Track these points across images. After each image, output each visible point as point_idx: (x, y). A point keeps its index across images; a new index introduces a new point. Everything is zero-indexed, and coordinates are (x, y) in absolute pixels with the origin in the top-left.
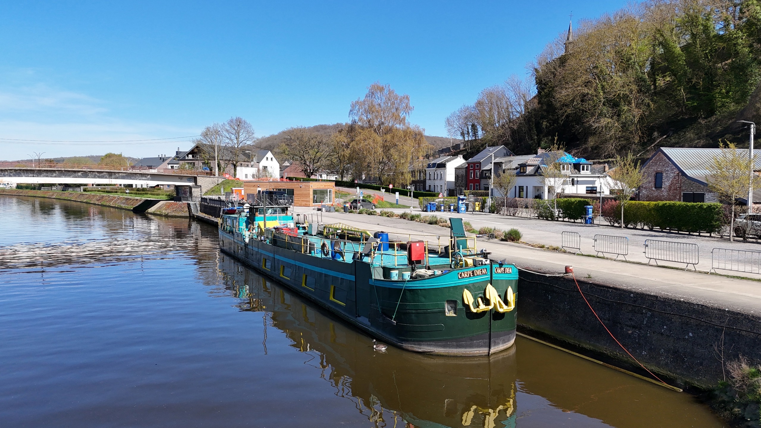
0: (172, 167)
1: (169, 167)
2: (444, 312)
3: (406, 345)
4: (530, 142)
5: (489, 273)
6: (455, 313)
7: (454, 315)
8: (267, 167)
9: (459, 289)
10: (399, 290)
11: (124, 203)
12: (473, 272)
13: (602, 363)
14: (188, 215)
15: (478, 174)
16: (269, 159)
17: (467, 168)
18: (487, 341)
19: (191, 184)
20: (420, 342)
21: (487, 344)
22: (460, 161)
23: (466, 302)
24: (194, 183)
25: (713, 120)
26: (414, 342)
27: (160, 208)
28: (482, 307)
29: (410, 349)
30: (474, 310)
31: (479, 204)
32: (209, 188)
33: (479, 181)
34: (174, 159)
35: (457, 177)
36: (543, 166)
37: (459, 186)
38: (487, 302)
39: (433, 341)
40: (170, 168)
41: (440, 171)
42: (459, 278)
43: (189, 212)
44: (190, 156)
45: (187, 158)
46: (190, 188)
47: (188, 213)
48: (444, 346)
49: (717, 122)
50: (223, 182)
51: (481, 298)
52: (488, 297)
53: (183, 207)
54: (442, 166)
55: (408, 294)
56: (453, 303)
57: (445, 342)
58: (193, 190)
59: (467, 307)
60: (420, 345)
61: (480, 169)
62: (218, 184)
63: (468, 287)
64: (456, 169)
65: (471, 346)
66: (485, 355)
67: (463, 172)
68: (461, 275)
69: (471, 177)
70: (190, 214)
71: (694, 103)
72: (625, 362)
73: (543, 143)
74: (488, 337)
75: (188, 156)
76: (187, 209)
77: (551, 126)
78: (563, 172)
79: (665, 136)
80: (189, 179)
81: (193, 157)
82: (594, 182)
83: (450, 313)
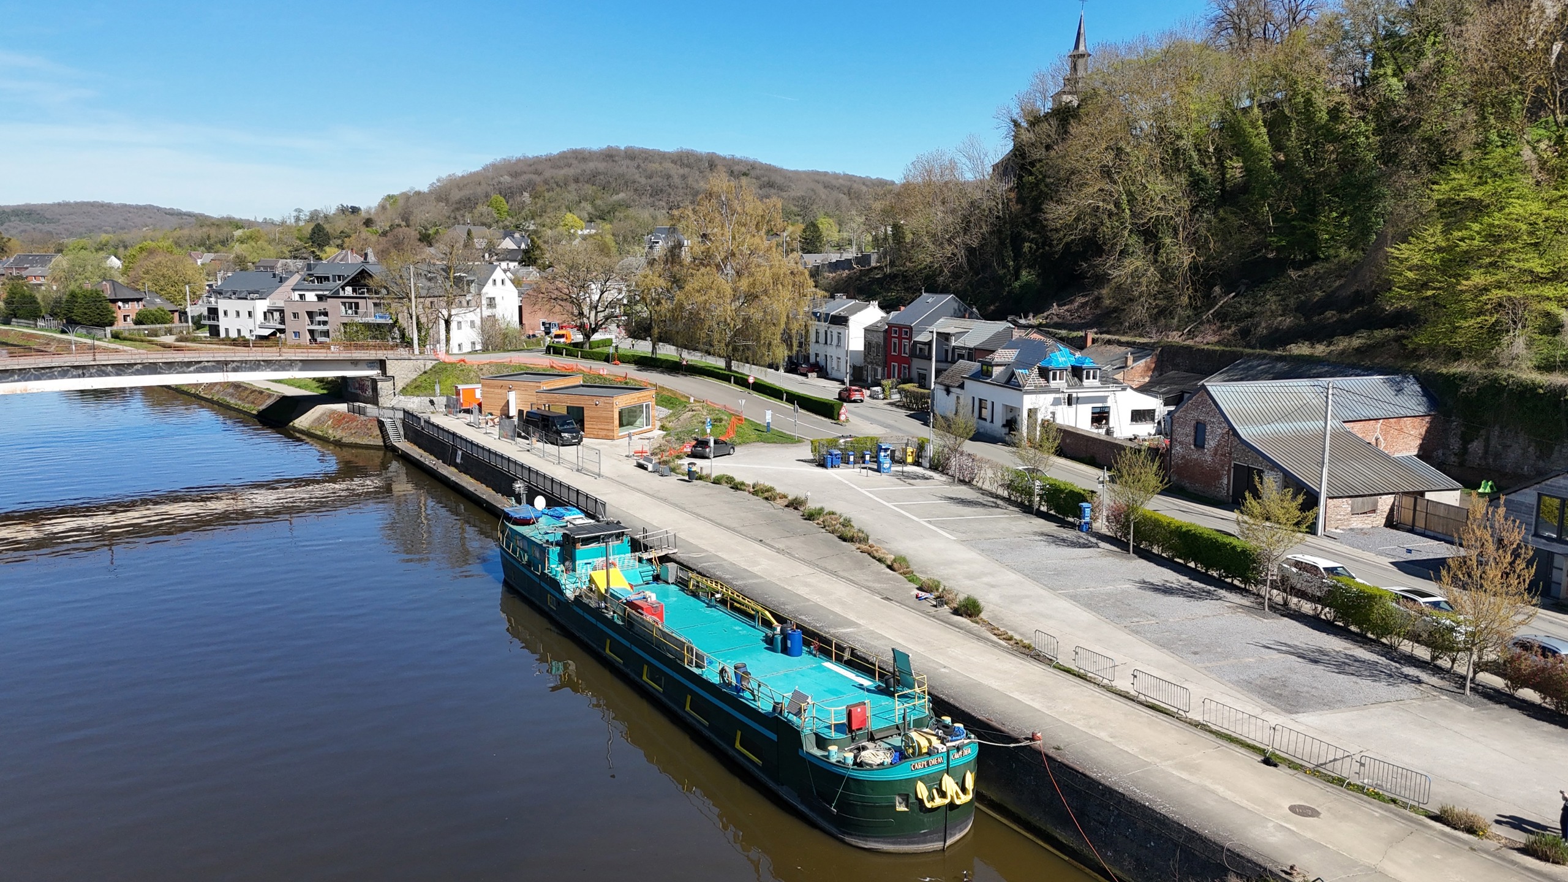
0: (301, 296)
1: (296, 296)
2: (895, 806)
3: (847, 839)
5: (945, 762)
6: (907, 806)
7: (906, 809)
8: (494, 298)
9: (912, 782)
10: (841, 777)
12: (927, 762)
14: (382, 444)
15: (907, 348)
16: (499, 282)
17: (886, 331)
18: (942, 834)
19: (373, 373)
20: (865, 837)
21: (943, 838)
22: (871, 314)
23: (920, 796)
24: (379, 372)
25: (1312, 273)
26: (858, 836)
27: (319, 420)
28: (939, 802)
29: (854, 843)
30: (929, 805)
31: (912, 453)
32: (408, 381)
33: (908, 361)
34: (304, 280)
35: (868, 345)
36: (1020, 371)
37: (872, 363)
38: (943, 795)
39: (881, 837)
40: (297, 298)
41: (835, 329)
42: (912, 770)
43: (383, 437)
44: (349, 290)
45: (342, 294)
46: (374, 382)
47: (382, 440)
48: (894, 843)
50: (434, 367)
51: (937, 789)
52: (944, 789)
53: (369, 426)
54: (841, 321)
55: (852, 783)
56: (905, 796)
57: (895, 839)
58: (380, 384)
59: (921, 801)
60: (866, 841)
61: (910, 339)
62: (425, 372)
63: (921, 779)
64: (867, 330)
65: (923, 842)
66: (940, 850)
67: (879, 339)
68: (914, 767)
69: (895, 351)
70: (384, 442)
71: (1281, 240)
73: (1024, 273)
74: (943, 831)
75: (343, 289)
76: (378, 432)
77: (1038, 249)
78: (1053, 384)
79: (1233, 294)
80: (371, 364)
82: (1104, 399)
83: (901, 808)
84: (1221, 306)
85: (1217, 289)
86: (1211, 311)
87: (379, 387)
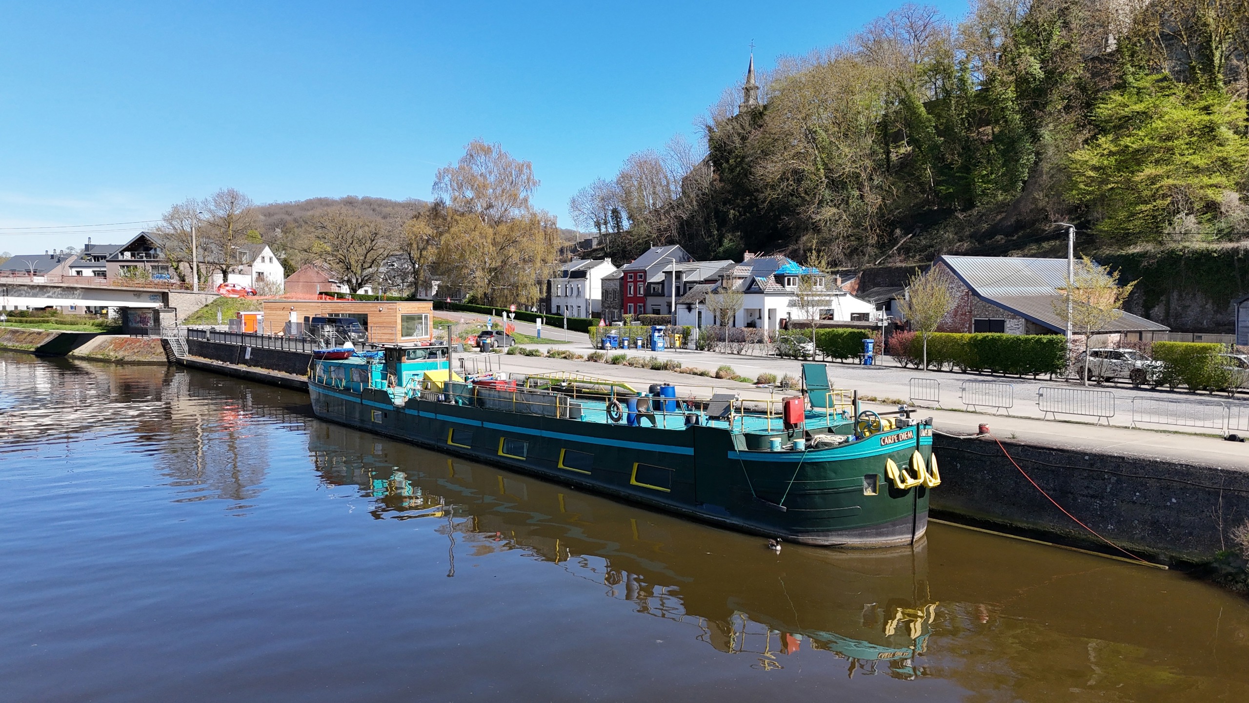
0: (78, 273)
1: (73, 272)
2: (862, 490)
3: (802, 538)
4: (708, 240)
5: (915, 437)
6: (874, 491)
7: (874, 494)
8: (263, 273)
9: (881, 459)
10: (794, 464)
11: (10, 340)
12: (898, 436)
13: (1051, 544)
14: (166, 360)
15: (642, 289)
16: (267, 260)
17: (622, 278)
18: (911, 525)
19: (157, 305)
20: (826, 532)
21: (911, 529)
22: (606, 268)
23: (891, 476)
24: (162, 304)
25: (975, 214)
26: (818, 533)
27: (100, 347)
28: (911, 482)
29: (811, 542)
30: (902, 486)
31: (679, 337)
32: (190, 313)
33: (643, 300)
34: (82, 259)
35: (605, 293)
36: (759, 278)
37: (609, 307)
38: (914, 475)
39: (846, 529)
40: (75, 274)
41: (575, 283)
42: (882, 445)
43: (167, 354)
44: (128, 255)
45: (120, 258)
46: (156, 312)
47: (166, 357)
48: (861, 536)
49: (981, 217)
50: (215, 301)
51: (906, 469)
52: (916, 468)
53: (152, 345)
54: (581, 275)
55: (808, 469)
56: (872, 478)
57: (861, 530)
58: (162, 315)
59: (891, 482)
60: (827, 536)
61: (644, 281)
62: (207, 306)
63: (891, 456)
64: (604, 280)
65: (893, 534)
66: (908, 545)
67: (616, 286)
68: (884, 441)
69: (630, 294)
70: (168, 358)
71: (948, 189)
72: (1083, 540)
73: (726, 241)
74: (911, 521)
75: (122, 254)
76: (162, 350)
77: (741, 215)
78: (788, 288)
79: (911, 235)
80: (153, 296)
81: (133, 255)
82: (829, 303)
83: (868, 492)
84: (902, 244)
85: (898, 232)
86: (895, 248)
87: (161, 317)
